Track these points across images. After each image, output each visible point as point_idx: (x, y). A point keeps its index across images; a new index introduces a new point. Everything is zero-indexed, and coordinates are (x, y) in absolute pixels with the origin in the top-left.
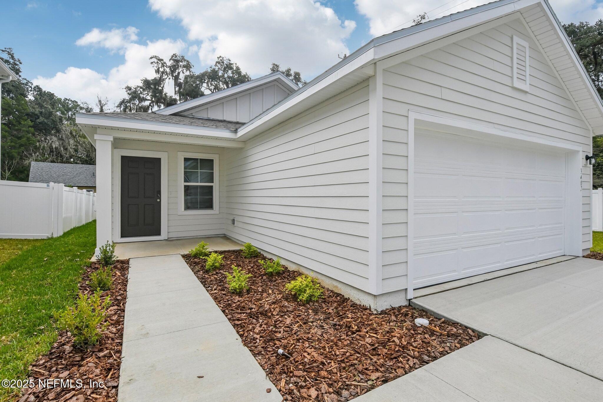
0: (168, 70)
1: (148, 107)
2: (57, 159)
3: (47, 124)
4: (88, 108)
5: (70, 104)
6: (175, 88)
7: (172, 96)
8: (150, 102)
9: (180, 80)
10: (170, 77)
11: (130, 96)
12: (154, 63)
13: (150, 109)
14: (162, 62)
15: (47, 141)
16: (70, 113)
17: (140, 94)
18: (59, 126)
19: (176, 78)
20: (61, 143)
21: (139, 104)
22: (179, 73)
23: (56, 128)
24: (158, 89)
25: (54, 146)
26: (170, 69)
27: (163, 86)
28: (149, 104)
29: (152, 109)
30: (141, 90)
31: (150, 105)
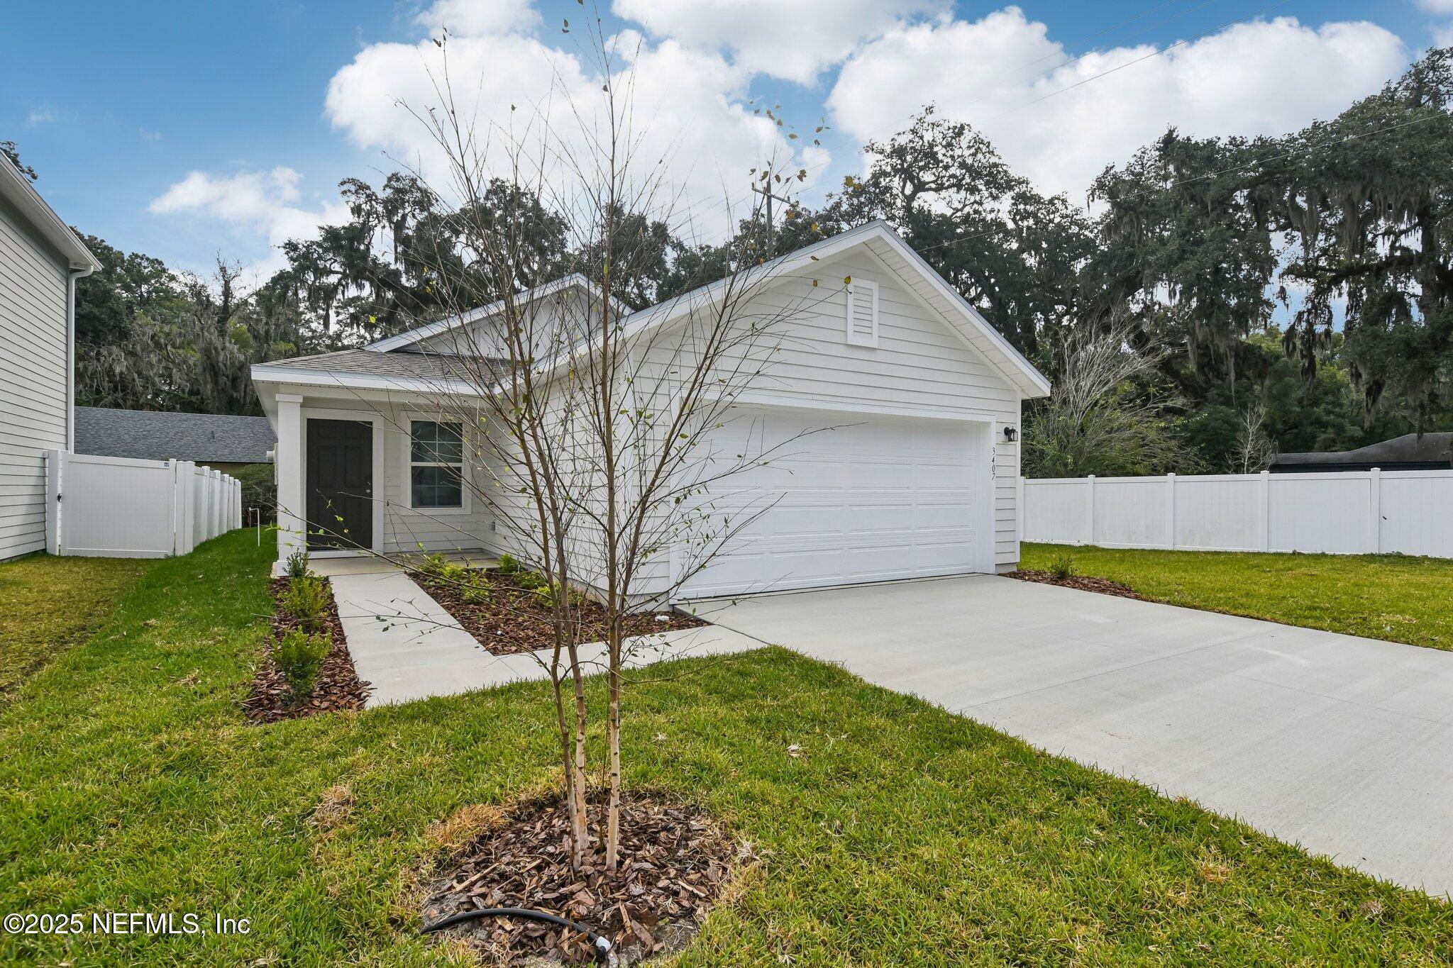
0: (380, 209)
1: (335, 288)
2: (125, 400)
3: (99, 320)
4: (195, 286)
5: (145, 268)
6: (396, 247)
7: (390, 264)
8: (340, 276)
9: (407, 231)
10: (385, 222)
11: (296, 264)
12: (349, 194)
13: (340, 291)
14: (368, 192)
15: (103, 359)
16: (144, 288)
17: (316, 259)
18: (126, 322)
19: (399, 227)
20: (131, 363)
21: (314, 282)
22: (404, 217)
23: (120, 328)
24: (358, 249)
25: (118, 370)
26: (386, 207)
27: (370, 243)
28: (336, 281)
29: (343, 293)
30: (321, 251)
31: (339, 283)
